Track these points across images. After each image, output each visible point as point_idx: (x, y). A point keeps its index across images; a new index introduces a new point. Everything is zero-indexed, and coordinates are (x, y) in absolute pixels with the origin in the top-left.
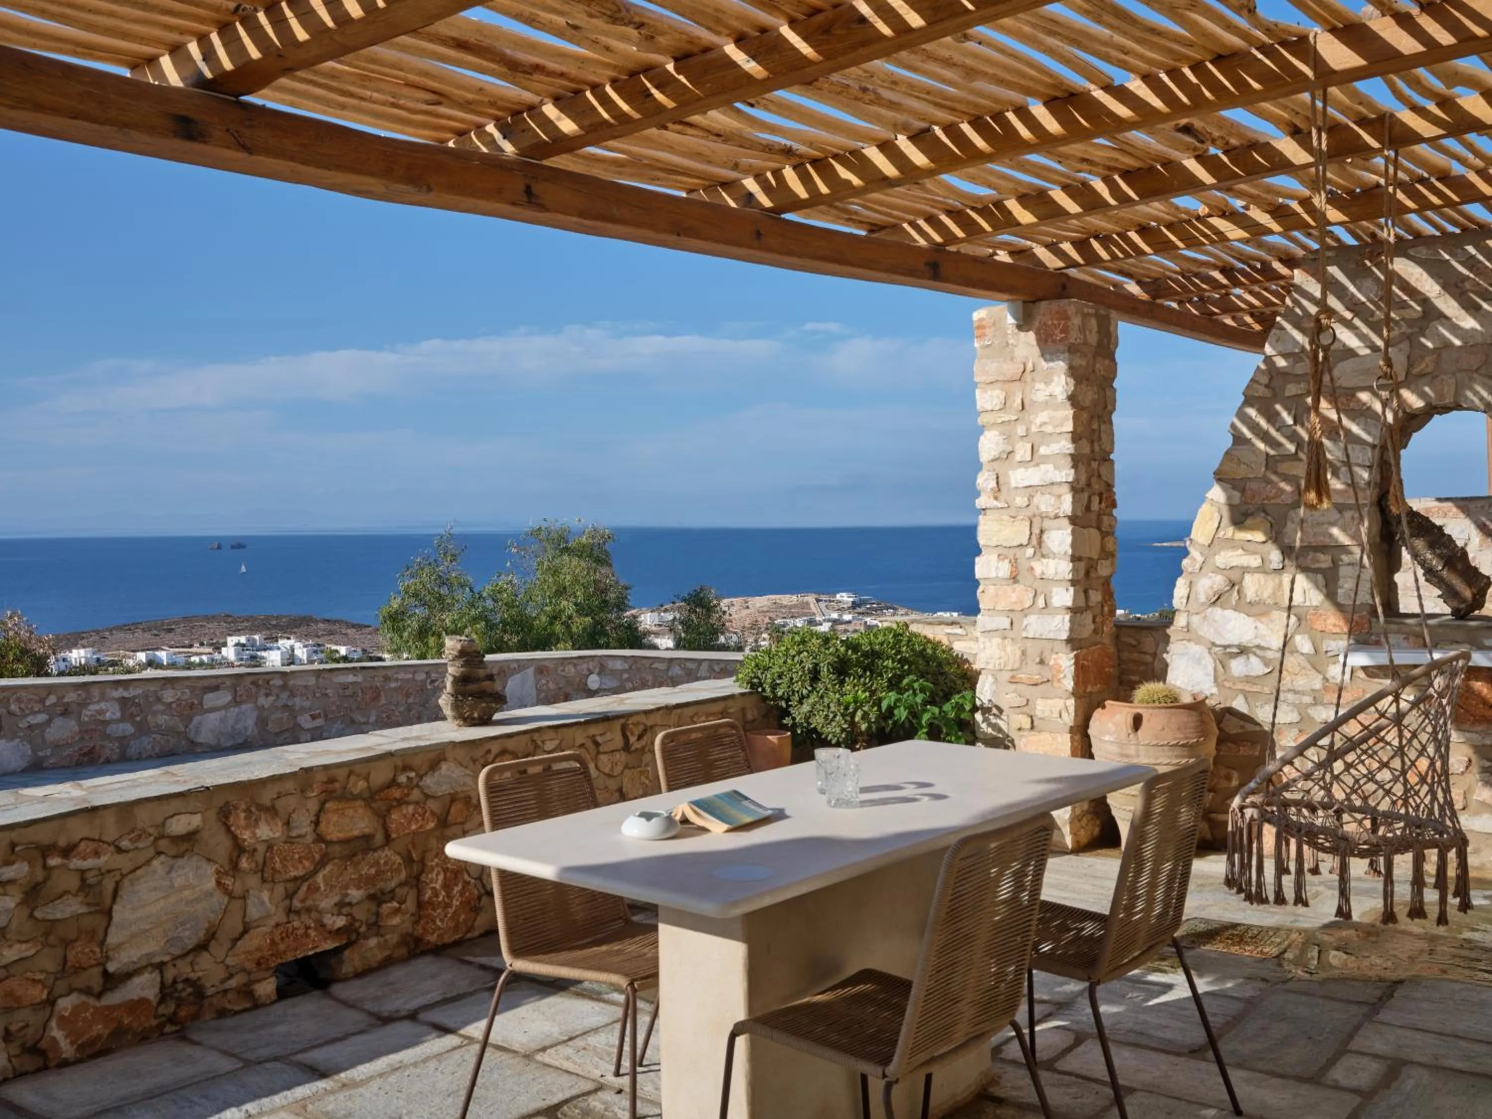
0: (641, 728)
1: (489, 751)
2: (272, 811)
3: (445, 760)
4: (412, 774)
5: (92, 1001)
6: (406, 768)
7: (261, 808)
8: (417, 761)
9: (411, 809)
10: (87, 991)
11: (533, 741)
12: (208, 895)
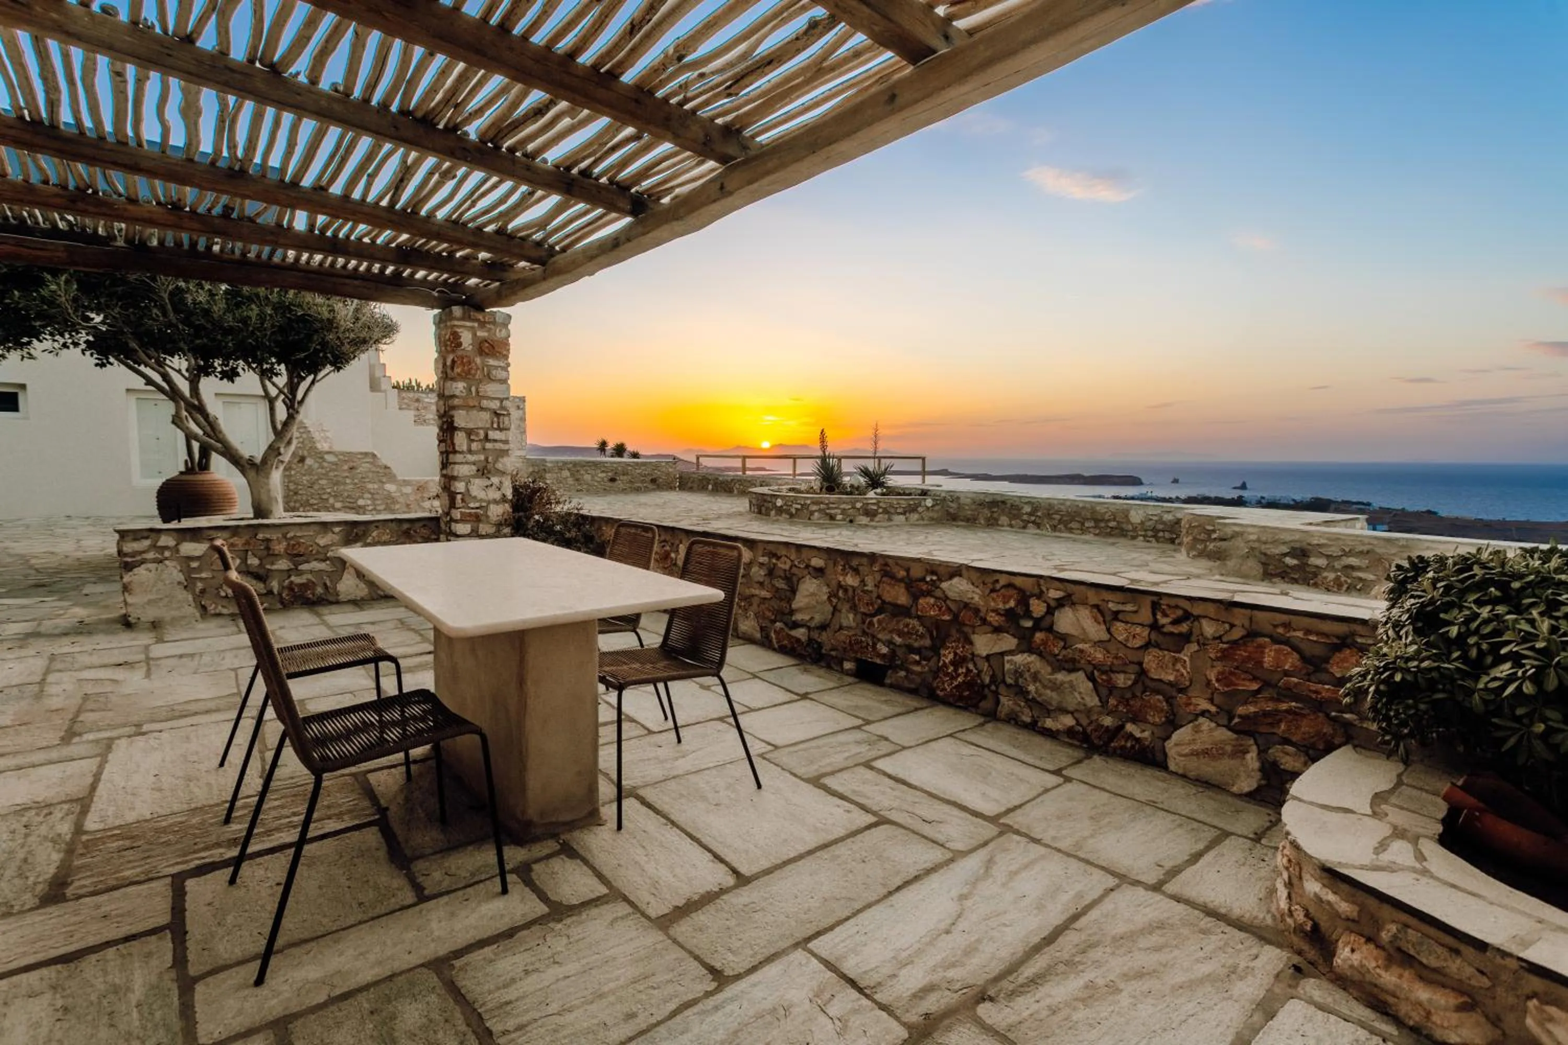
0: (1179, 613)
1: (997, 581)
2: (856, 571)
3: (960, 576)
4: (935, 578)
5: (786, 630)
6: (933, 573)
7: (851, 567)
8: (941, 570)
9: (932, 601)
10: (786, 624)
11: (1039, 585)
12: (823, 603)
